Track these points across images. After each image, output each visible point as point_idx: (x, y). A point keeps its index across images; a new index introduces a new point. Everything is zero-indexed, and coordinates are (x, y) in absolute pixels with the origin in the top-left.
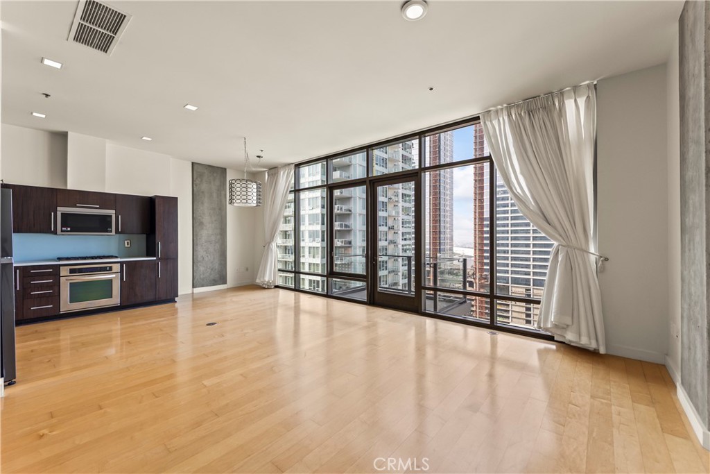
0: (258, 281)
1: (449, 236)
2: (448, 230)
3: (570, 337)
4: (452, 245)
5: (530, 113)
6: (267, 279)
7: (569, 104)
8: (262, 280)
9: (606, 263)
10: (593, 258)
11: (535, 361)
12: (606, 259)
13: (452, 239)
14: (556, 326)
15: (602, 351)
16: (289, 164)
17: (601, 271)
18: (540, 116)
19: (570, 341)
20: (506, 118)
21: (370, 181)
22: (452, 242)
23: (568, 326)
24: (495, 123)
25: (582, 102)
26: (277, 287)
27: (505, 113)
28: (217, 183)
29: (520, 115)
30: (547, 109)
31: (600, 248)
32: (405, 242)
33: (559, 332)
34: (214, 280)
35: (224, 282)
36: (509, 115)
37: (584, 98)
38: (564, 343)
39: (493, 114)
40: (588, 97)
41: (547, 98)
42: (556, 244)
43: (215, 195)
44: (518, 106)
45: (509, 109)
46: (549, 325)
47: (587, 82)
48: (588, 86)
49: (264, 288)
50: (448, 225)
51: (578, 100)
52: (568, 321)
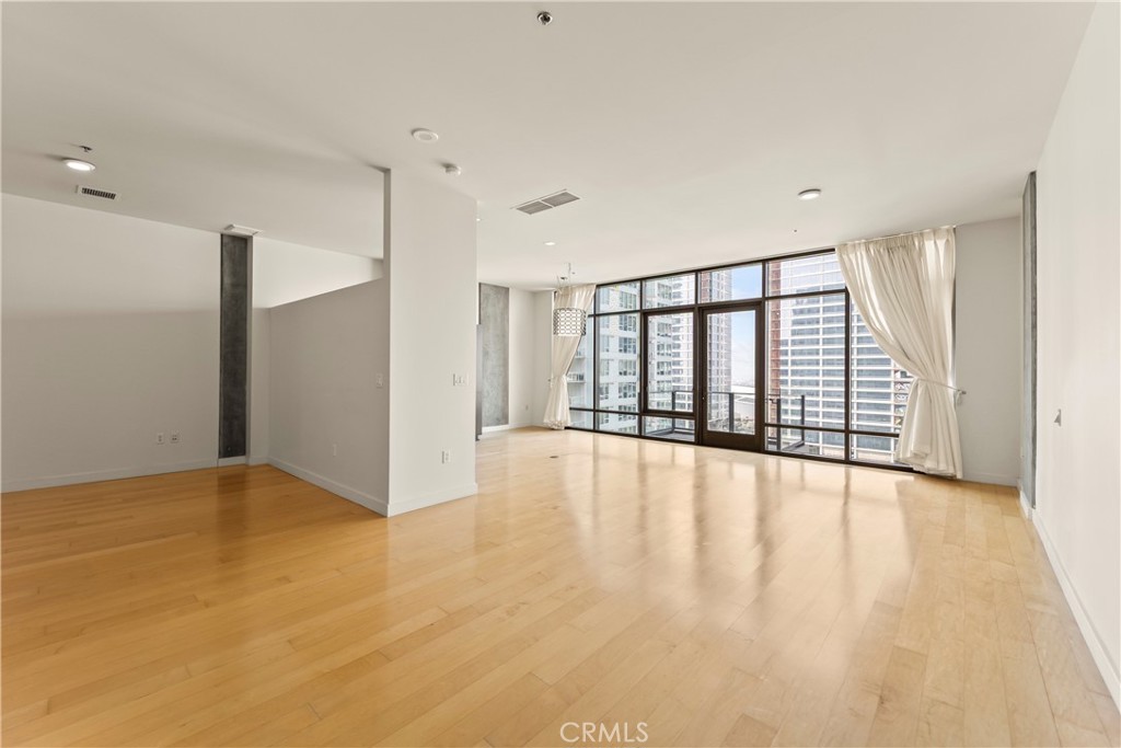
0: (546, 421)
1: (724, 368)
2: (724, 360)
3: (929, 465)
4: (730, 382)
5: (889, 250)
6: (559, 418)
7: (929, 245)
8: (553, 419)
9: (964, 396)
10: (951, 392)
11: (893, 494)
12: (964, 393)
13: (729, 372)
14: (916, 455)
15: (959, 476)
16: (589, 285)
17: (958, 403)
18: (899, 254)
19: (929, 470)
20: (864, 253)
21: (699, 308)
22: (730, 378)
23: (927, 455)
24: (852, 256)
25: (941, 243)
26: (567, 428)
27: (863, 248)
28: (501, 305)
29: (879, 251)
30: (907, 248)
31: (957, 382)
32: (661, 378)
33: (918, 462)
34: (498, 419)
35: (507, 423)
36: (868, 250)
37: (944, 241)
38: (923, 473)
39: (850, 249)
40: (948, 240)
41: (907, 237)
42: (916, 378)
43: (499, 319)
44: (877, 242)
45: (867, 245)
46: (909, 455)
47: (946, 227)
48: (948, 230)
49: (553, 429)
50: (724, 351)
51: (938, 242)
52: (928, 451)
